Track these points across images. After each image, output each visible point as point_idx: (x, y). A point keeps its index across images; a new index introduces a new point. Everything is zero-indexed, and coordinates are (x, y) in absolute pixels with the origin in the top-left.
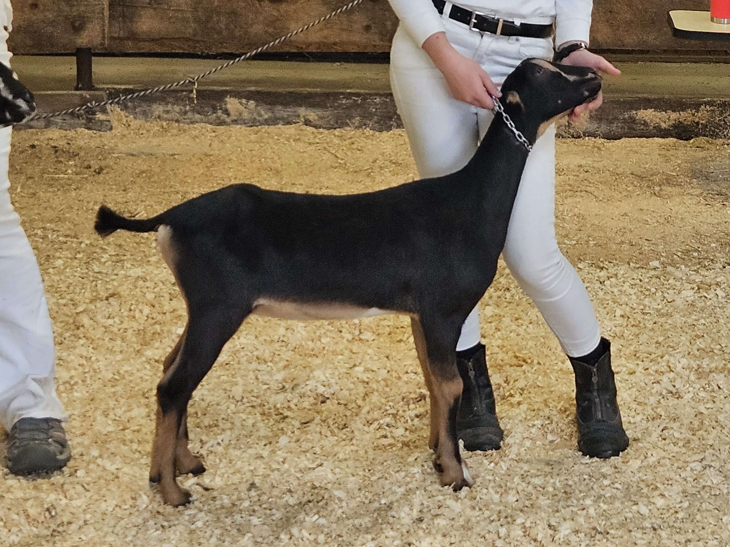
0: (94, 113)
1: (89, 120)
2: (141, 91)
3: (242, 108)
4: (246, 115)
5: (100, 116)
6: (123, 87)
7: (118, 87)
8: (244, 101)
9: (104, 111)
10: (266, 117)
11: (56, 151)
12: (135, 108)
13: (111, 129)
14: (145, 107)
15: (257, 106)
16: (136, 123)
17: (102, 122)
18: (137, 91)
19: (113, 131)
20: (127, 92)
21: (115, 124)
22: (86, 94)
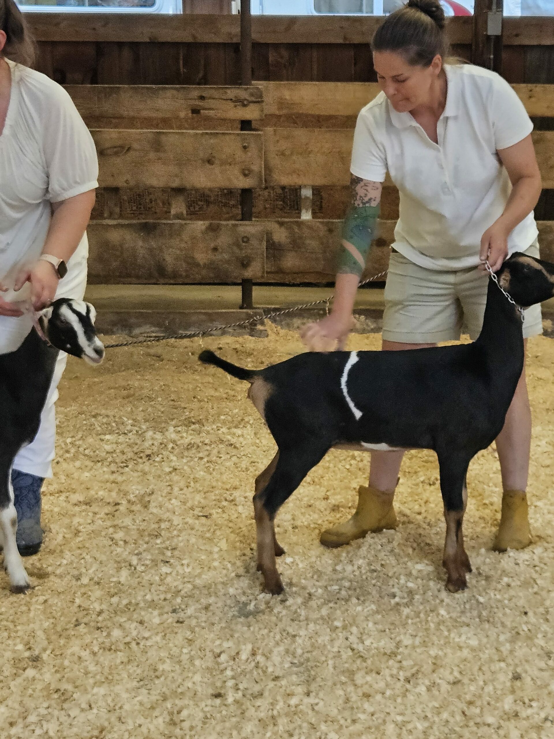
0: (255, 325)
1: (252, 330)
2: (286, 309)
3: (355, 321)
4: (358, 326)
5: (259, 327)
6: (273, 307)
7: (269, 306)
8: (357, 316)
9: (262, 323)
10: (372, 327)
11: (237, 352)
12: (281, 321)
13: (267, 336)
14: (288, 320)
15: (366, 319)
16: (283, 332)
17: (261, 331)
18: (283, 309)
19: (269, 337)
20: (275, 310)
21: (270, 332)
22: (250, 311)
